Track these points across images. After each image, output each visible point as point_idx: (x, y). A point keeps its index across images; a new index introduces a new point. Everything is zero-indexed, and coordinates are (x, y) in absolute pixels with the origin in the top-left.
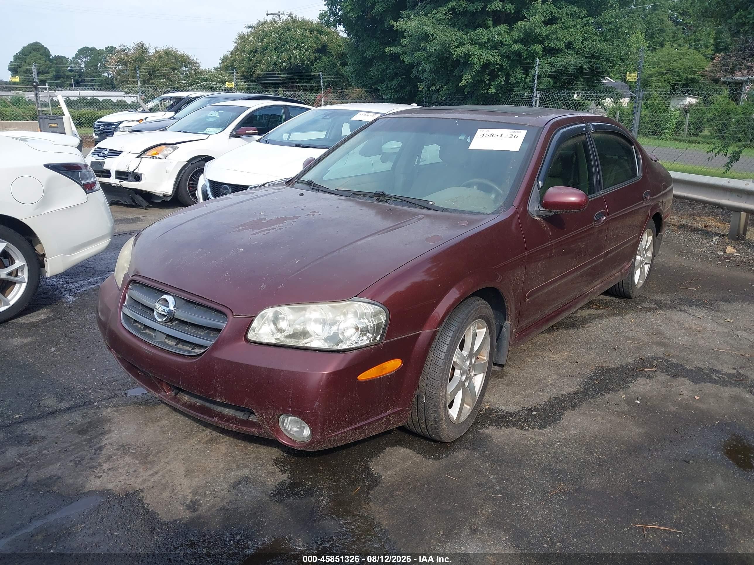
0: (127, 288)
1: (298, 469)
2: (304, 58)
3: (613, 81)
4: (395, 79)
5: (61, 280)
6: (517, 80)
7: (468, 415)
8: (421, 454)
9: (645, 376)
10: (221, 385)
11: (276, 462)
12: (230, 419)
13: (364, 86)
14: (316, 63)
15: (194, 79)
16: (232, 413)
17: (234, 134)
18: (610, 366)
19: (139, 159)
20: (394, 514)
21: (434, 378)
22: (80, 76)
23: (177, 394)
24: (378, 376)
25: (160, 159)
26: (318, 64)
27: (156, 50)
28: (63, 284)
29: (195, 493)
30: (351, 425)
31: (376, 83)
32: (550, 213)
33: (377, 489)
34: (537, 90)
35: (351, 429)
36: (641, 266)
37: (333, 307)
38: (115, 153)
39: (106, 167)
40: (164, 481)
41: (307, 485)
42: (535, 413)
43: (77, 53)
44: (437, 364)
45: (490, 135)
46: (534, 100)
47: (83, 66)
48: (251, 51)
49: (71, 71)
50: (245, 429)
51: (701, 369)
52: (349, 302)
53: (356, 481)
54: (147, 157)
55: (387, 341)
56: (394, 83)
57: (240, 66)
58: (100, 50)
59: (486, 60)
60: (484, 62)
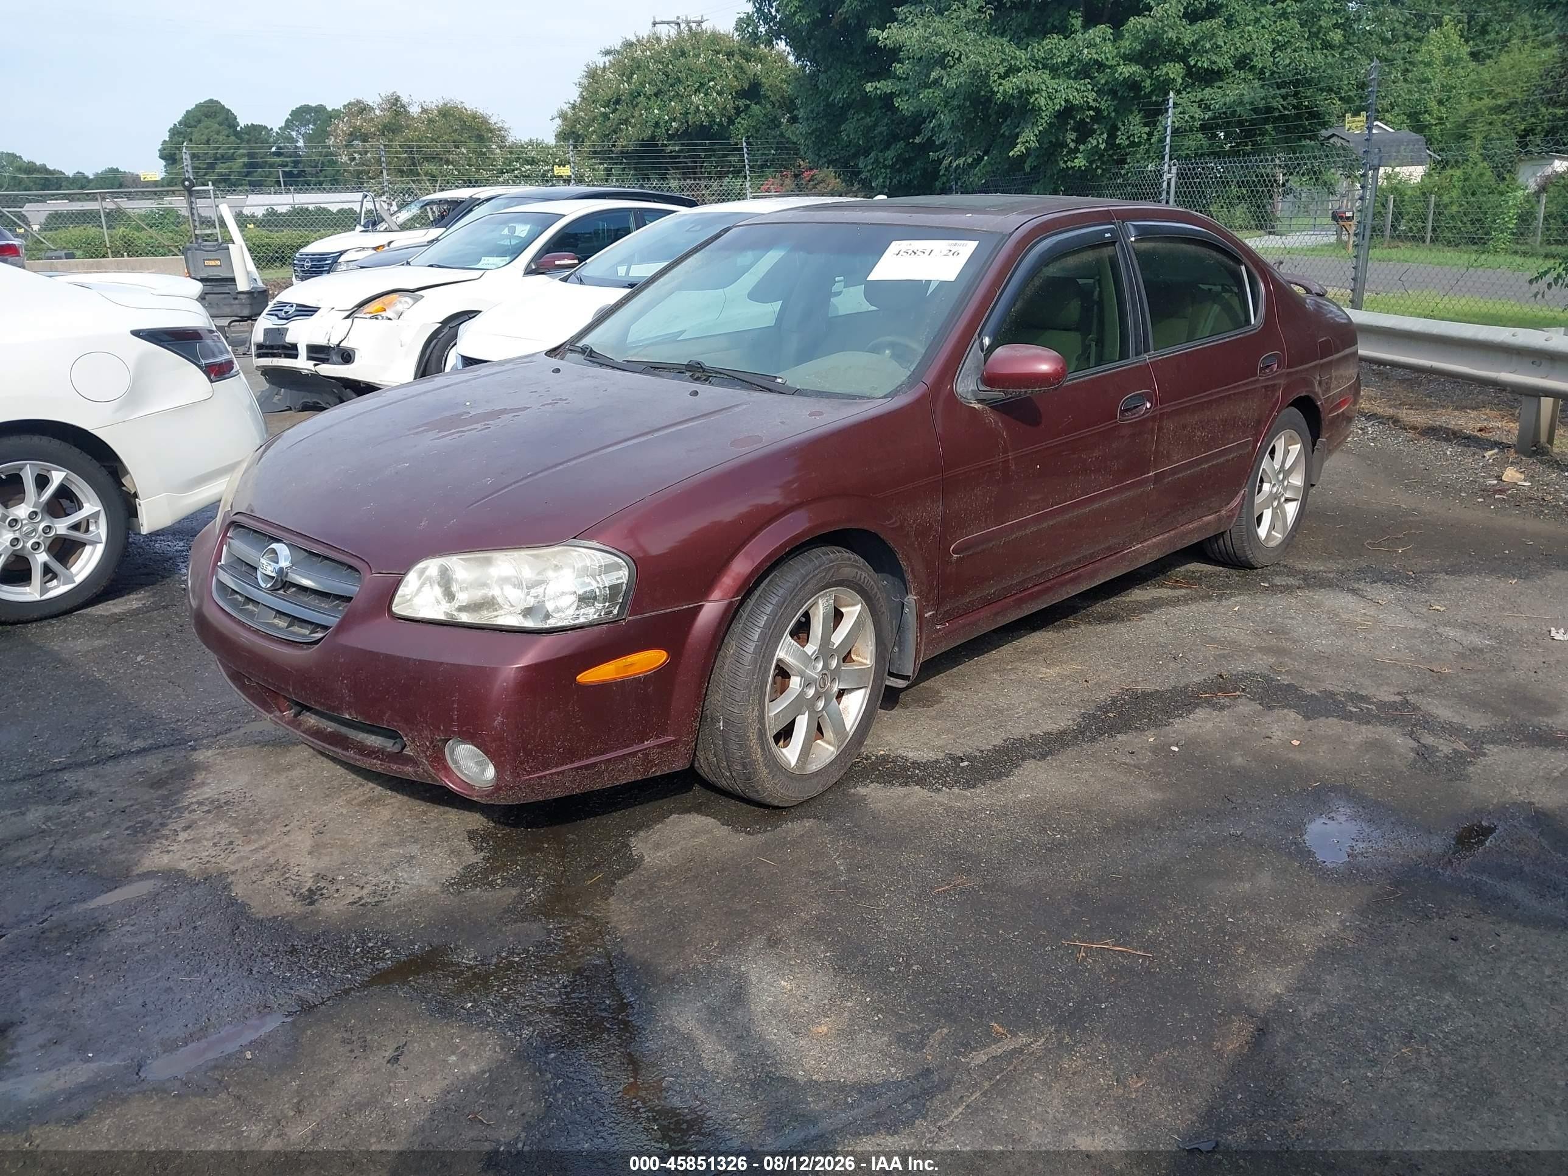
0: (225, 535)
1: (504, 847)
2: (715, 111)
3: (1391, 130)
4: (893, 146)
5: (182, 544)
6: (1131, 139)
7: (828, 761)
8: (728, 825)
9: (1214, 706)
10: (349, 691)
11: (472, 835)
12: (372, 753)
13: (830, 162)
14: (739, 119)
15: (507, 162)
16: (378, 742)
17: (534, 267)
18: (1151, 688)
19: (350, 320)
20: (645, 915)
21: (734, 685)
22: (296, 163)
23: (296, 715)
24: (620, 678)
25: (390, 319)
26: (742, 122)
27: (422, 107)
28: (183, 551)
29: (318, 877)
30: (572, 762)
31: (855, 156)
32: (997, 394)
33: (631, 877)
34: (1171, 159)
35: (572, 769)
36: (1275, 504)
37: (536, 557)
38: (306, 311)
39: (289, 339)
40: (272, 861)
41: (511, 870)
42: (966, 763)
43: (288, 119)
44: (741, 661)
45: (910, 252)
46: (1165, 178)
47: (301, 143)
48: (610, 101)
49: (278, 154)
50: (395, 767)
51: (1332, 695)
52: (561, 548)
53: (599, 865)
54: (364, 316)
55: (634, 617)
56: (891, 154)
57: (587, 131)
58: (333, 110)
59: (1066, 101)
60: (1061, 105)
